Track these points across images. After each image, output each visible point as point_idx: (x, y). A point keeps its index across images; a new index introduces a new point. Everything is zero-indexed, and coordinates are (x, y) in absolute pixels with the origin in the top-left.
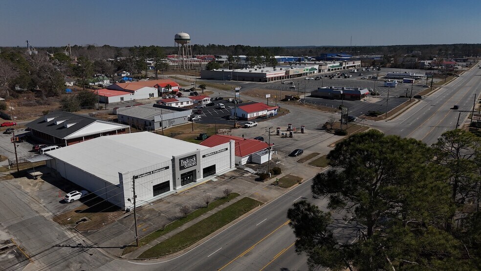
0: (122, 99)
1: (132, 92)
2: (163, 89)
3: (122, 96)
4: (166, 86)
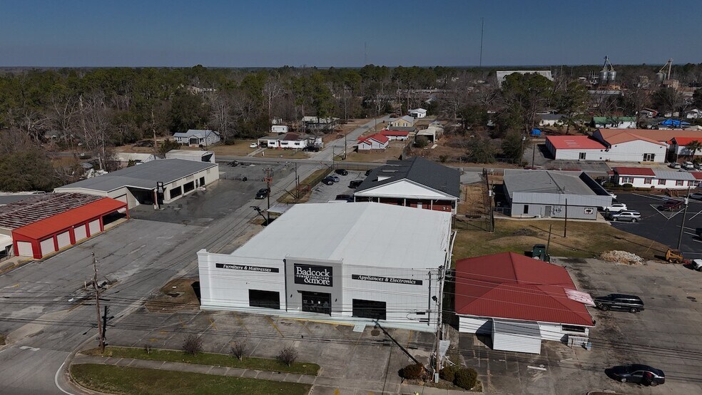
0: (582, 155)
1: (607, 146)
2: (680, 148)
3: (583, 151)
4: (689, 145)
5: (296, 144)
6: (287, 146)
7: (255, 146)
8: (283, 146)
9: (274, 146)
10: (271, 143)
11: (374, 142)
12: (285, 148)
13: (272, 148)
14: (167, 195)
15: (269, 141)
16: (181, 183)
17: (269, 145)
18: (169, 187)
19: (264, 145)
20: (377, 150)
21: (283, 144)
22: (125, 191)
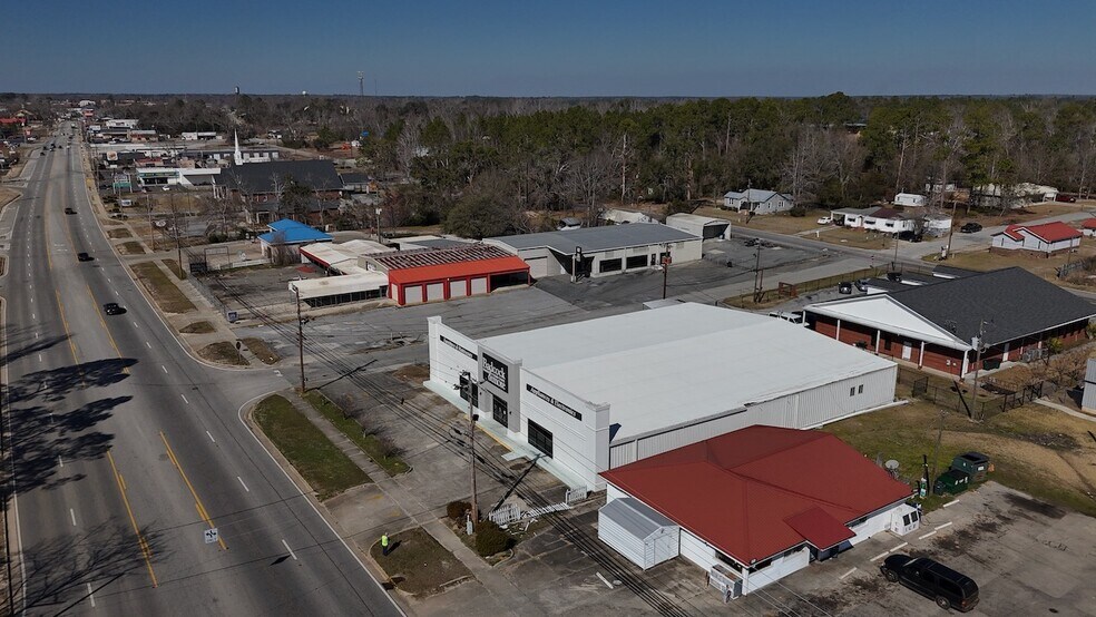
5: (888, 225)
6: (872, 227)
7: (826, 220)
8: (866, 226)
9: (853, 224)
10: (850, 220)
11: (1028, 238)
12: (868, 230)
13: (849, 227)
14: (596, 266)
15: (847, 216)
16: (623, 254)
17: (847, 222)
18: (599, 257)
19: (840, 221)
20: (1032, 253)
21: (867, 222)
22: (544, 252)
